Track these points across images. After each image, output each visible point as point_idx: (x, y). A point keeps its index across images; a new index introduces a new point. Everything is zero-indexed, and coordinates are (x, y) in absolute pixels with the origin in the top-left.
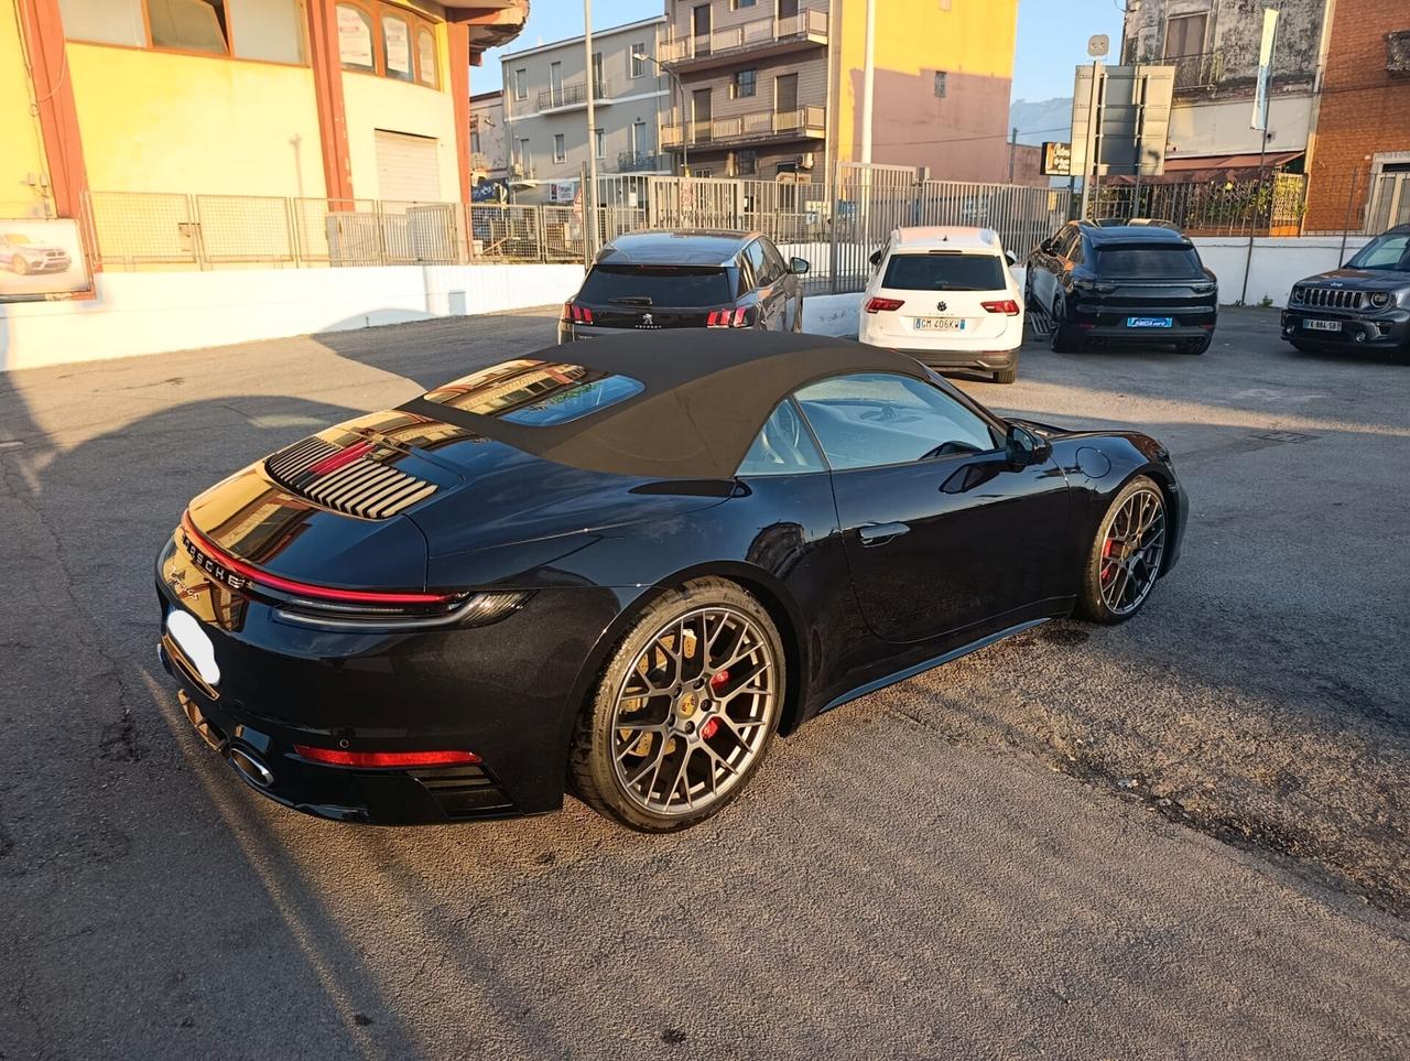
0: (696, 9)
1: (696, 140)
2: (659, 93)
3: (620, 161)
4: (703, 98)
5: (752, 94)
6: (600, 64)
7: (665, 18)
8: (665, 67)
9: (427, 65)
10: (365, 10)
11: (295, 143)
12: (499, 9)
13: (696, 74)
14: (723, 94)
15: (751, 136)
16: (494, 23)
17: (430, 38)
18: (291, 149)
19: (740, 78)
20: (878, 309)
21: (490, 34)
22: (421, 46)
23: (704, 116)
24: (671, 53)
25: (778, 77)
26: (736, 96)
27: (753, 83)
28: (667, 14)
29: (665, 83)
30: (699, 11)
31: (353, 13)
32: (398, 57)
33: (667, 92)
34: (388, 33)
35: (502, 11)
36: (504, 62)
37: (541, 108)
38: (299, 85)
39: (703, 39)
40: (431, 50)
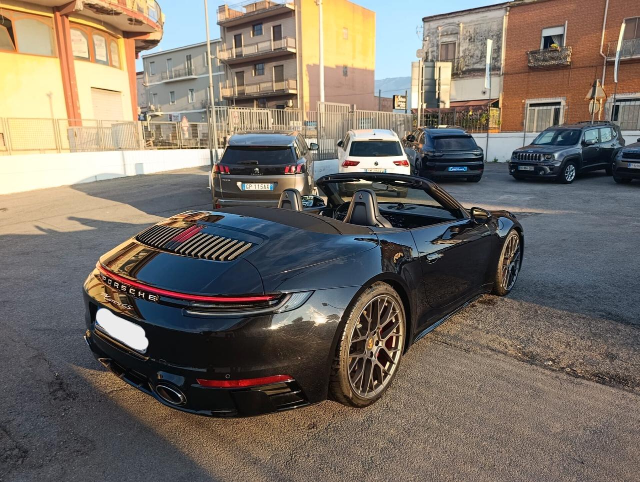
0: (235, 36)
1: (238, 94)
2: (219, 73)
3: (202, 104)
4: (240, 75)
5: (263, 74)
6: (190, 60)
7: (221, 40)
8: (222, 61)
9: (115, 57)
10: (84, 32)
11: (49, 95)
12: (149, 33)
13: (237, 65)
14: (250, 73)
15: (265, 92)
16: (147, 39)
17: (115, 45)
18: (47, 99)
19: (257, 67)
20: (348, 166)
21: (143, 44)
22: (111, 49)
23: (241, 84)
24: (225, 56)
25: (274, 67)
26: (255, 75)
27: (263, 69)
28: (221, 38)
29: (222, 68)
30: (236, 37)
31: (79, 33)
32: (101, 54)
33: (223, 73)
34: (96, 42)
35: (151, 34)
36: (143, 59)
37: (162, 79)
38: (53, 65)
39: (239, 49)
40: (116, 51)
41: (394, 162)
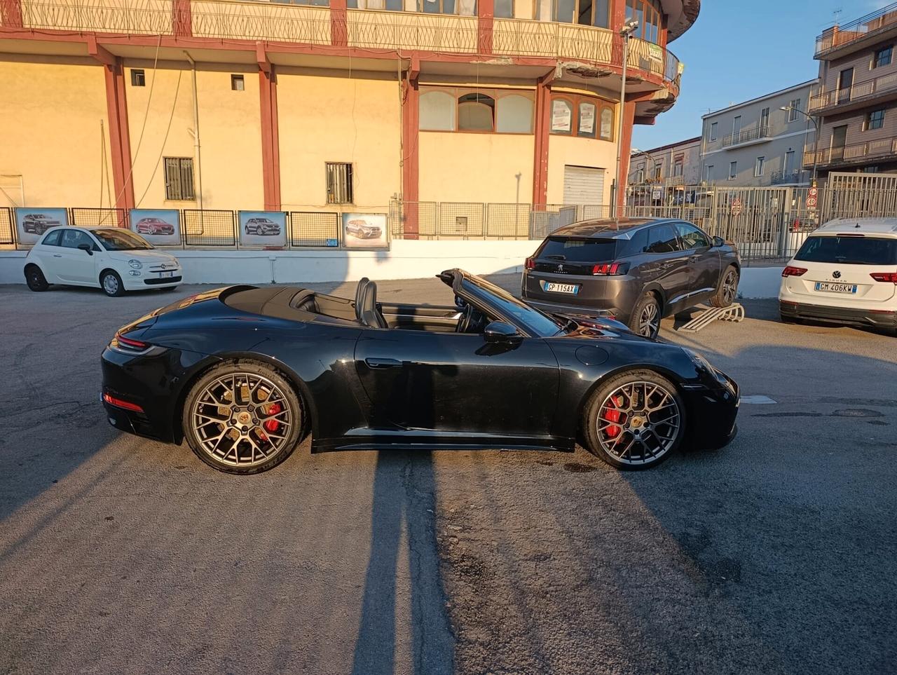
0: (841, 72)
1: (832, 160)
2: (807, 131)
3: (772, 177)
4: (840, 132)
5: (880, 126)
6: (767, 115)
7: (817, 81)
8: (813, 113)
9: (605, 128)
10: (569, 101)
11: (518, 177)
12: (654, 91)
13: (835, 116)
14: (856, 127)
15: (874, 156)
16: (652, 99)
17: (610, 112)
19: (872, 116)
21: (655, 106)
22: (603, 117)
23: (840, 144)
24: (819, 104)
26: (867, 128)
27: (882, 119)
28: (819, 78)
29: (812, 124)
30: (845, 73)
31: (563, 103)
32: (587, 124)
33: (814, 129)
34: (582, 112)
35: (656, 92)
36: (704, 119)
37: (723, 146)
38: (527, 144)
39: (845, 91)
40: (610, 120)
41: (873, 275)
